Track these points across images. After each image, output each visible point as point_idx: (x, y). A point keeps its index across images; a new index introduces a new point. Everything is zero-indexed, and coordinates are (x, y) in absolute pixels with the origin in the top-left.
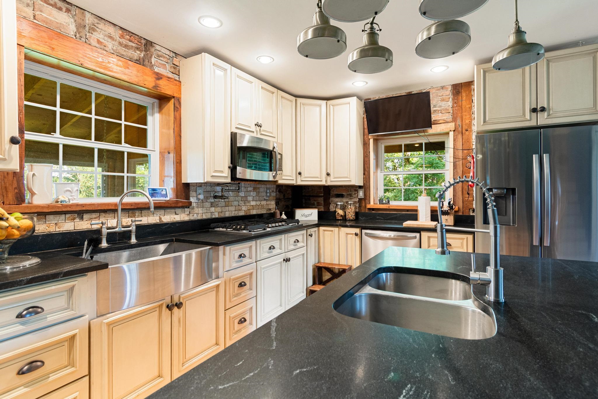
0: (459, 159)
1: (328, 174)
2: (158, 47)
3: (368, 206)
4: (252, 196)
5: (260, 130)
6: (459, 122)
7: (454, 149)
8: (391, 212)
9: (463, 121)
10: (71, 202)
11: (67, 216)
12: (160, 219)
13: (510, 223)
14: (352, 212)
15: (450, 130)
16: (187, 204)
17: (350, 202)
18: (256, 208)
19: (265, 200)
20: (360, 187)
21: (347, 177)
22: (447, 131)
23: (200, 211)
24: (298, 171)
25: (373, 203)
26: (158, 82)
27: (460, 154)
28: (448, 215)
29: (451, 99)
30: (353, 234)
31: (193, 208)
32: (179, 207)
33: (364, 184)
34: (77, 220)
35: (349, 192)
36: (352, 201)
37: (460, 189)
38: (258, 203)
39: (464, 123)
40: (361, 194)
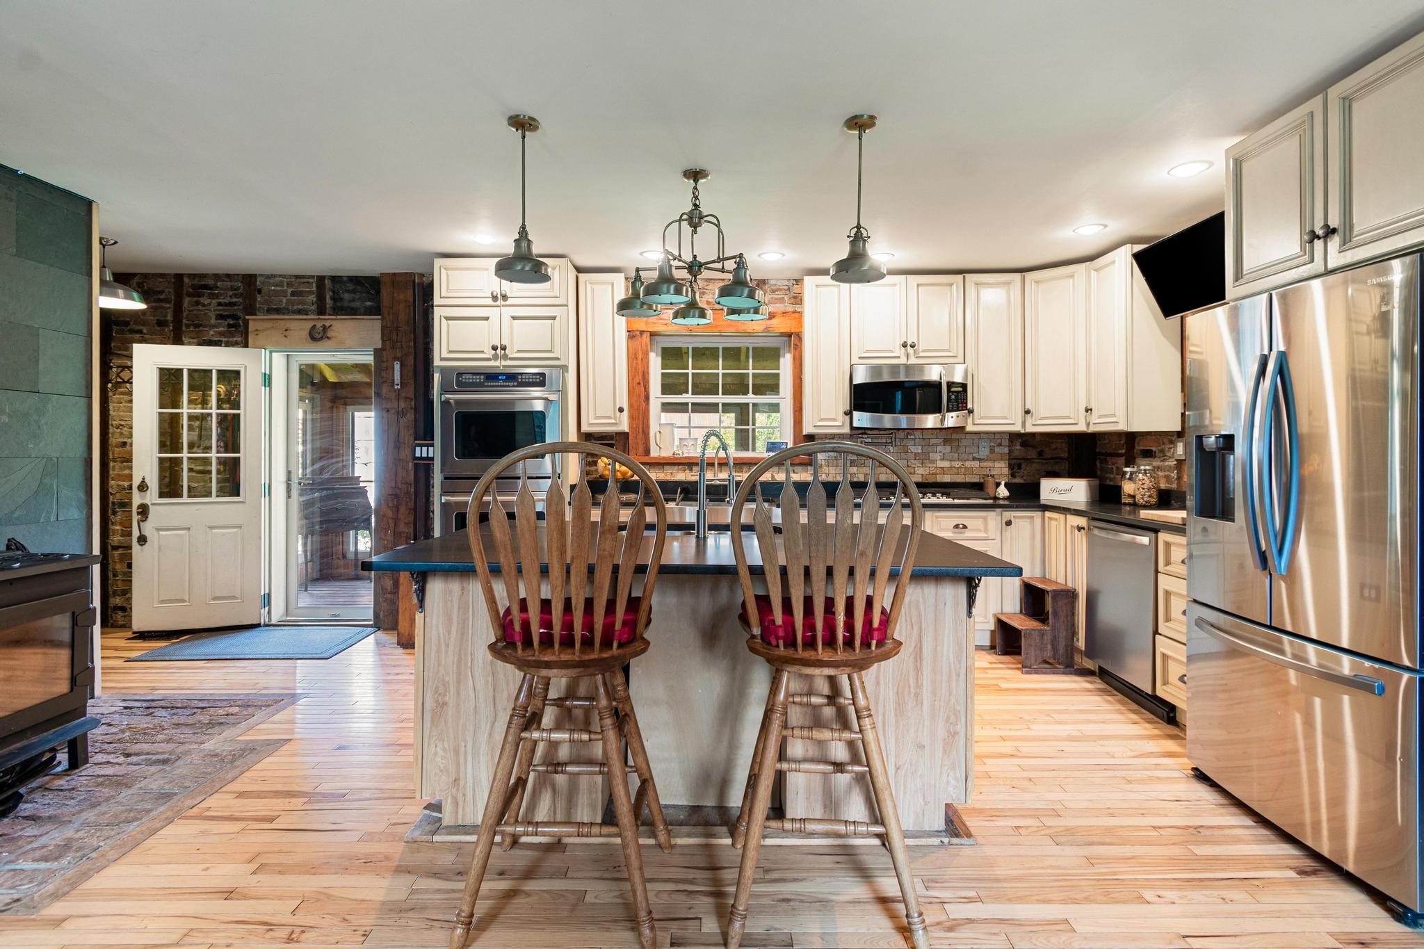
1: (1088, 410)
2: (772, 282)
4: (940, 452)
5: (915, 351)
10: (686, 455)
11: (680, 467)
12: (773, 476)
16: (807, 461)
17: (1143, 467)
18: (951, 472)
19: (974, 459)
20: (1179, 434)
21: (1114, 415)
23: (832, 470)
24: (1026, 408)
26: (770, 321)
31: (821, 466)
32: (801, 464)
33: (1184, 426)
34: (687, 471)
35: (1159, 446)
38: (957, 464)
40: (1179, 450)
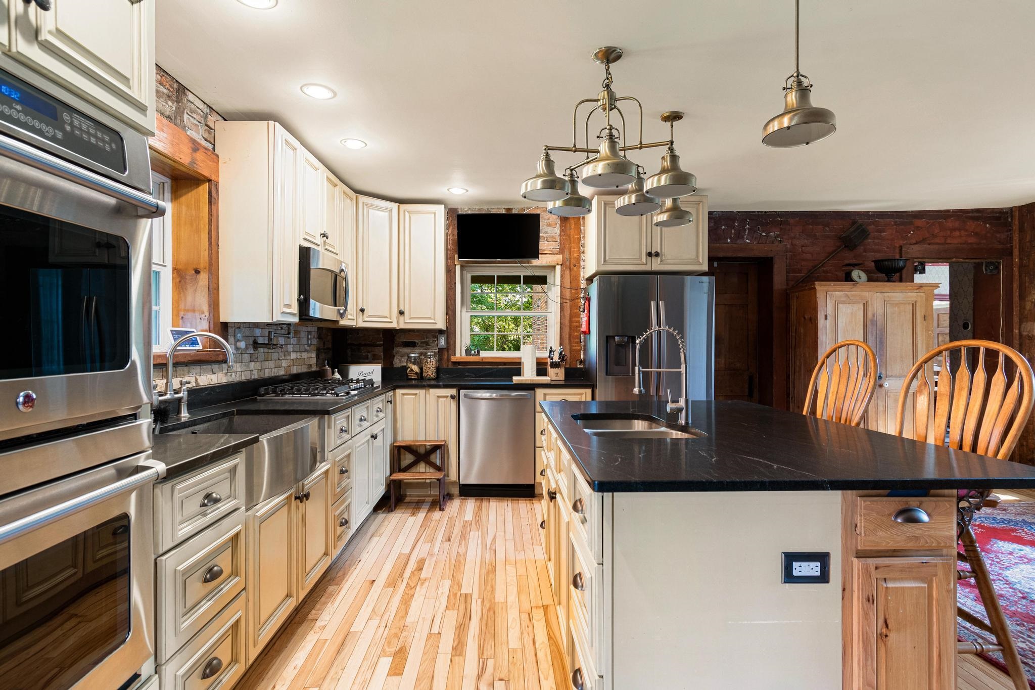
0: (567, 299)
1: (401, 313)
2: (191, 97)
3: (453, 359)
4: (292, 344)
5: (324, 242)
6: (567, 255)
7: (561, 287)
8: (484, 367)
9: (572, 254)
12: (196, 380)
13: (629, 373)
14: (433, 368)
15: (556, 263)
16: (223, 356)
17: (429, 354)
18: (297, 364)
19: (306, 350)
20: (441, 332)
21: (430, 318)
22: (553, 264)
23: (239, 367)
24: (360, 307)
25: (460, 354)
26: (194, 155)
27: (568, 294)
28: (558, 368)
29: (558, 225)
30: (447, 397)
31: (230, 364)
32: (216, 362)
33: (447, 327)
35: (424, 339)
36: (432, 352)
37: (568, 336)
38: (299, 355)
39: (572, 257)
40: (442, 342)
